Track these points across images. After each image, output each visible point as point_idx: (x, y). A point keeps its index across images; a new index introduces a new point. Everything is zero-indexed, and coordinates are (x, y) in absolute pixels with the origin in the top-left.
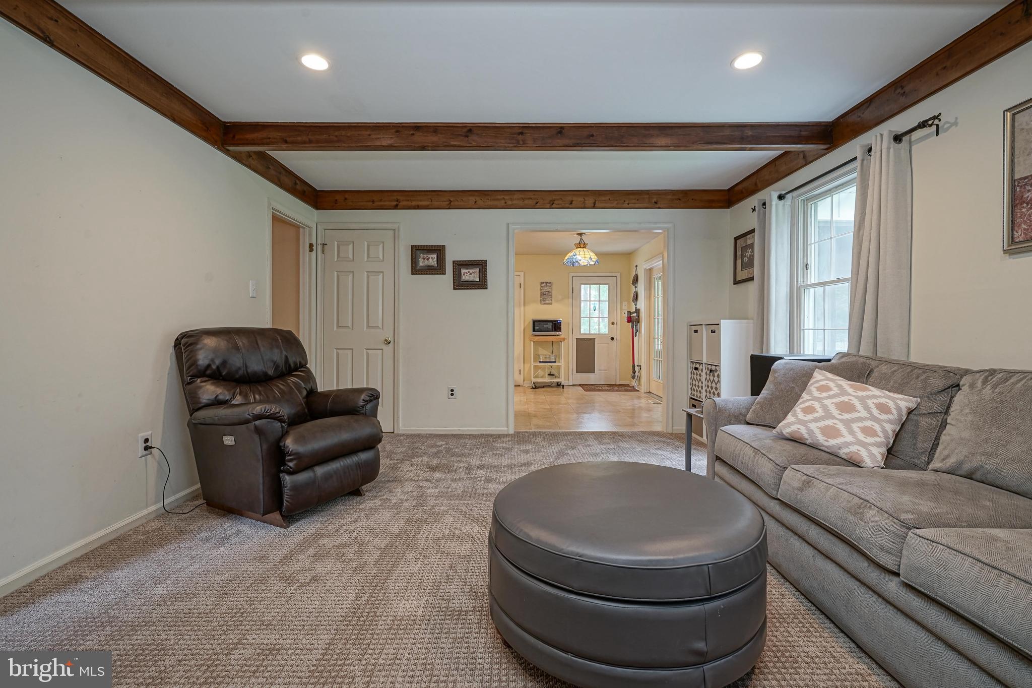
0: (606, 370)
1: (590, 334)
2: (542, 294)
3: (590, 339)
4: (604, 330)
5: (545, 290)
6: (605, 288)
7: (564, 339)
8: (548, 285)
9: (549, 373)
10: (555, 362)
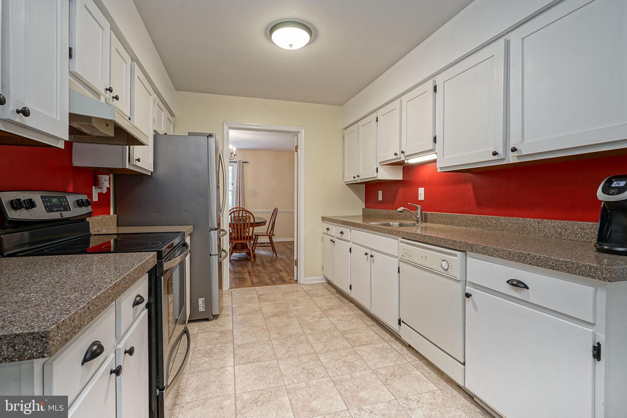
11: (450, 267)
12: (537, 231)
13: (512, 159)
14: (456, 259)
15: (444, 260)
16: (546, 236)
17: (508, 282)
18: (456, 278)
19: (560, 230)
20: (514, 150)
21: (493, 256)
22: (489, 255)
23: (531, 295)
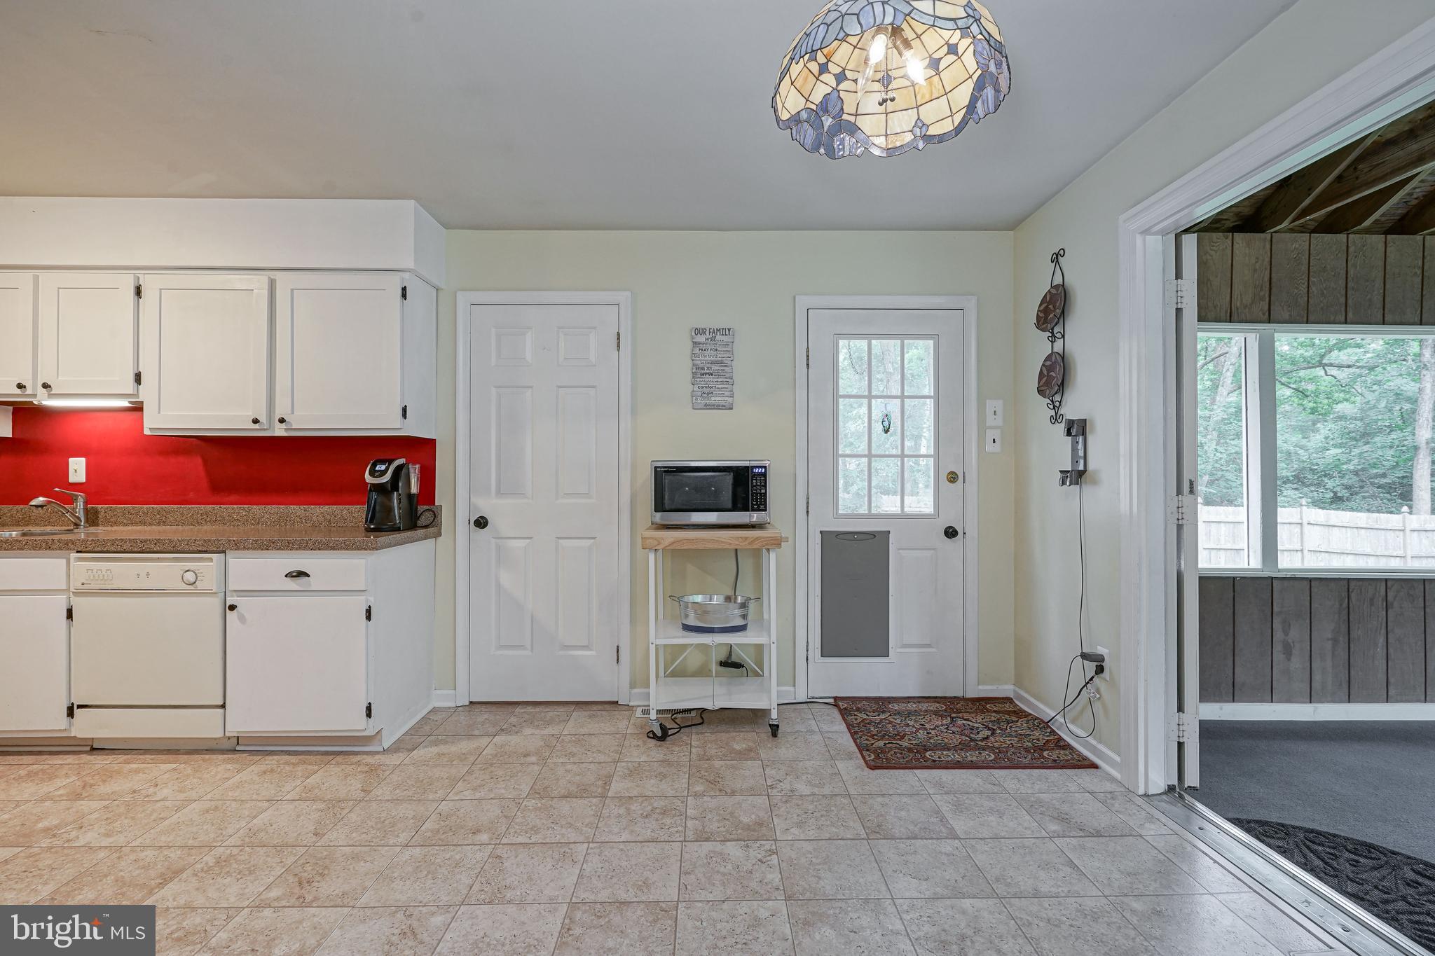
0: (929, 646)
1: (870, 516)
2: (699, 371)
3: (873, 535)
4: (922, 502)
5: (709, 356)
6: (920, 353)
7: (777, 542)
8: (718, 337)
9: (722, 657)
10: (742, 628)
11: (199, 578)
12: (304, 521)
13: (279, 431)
14: (212, 564)
15: (188, 571)
16: (314, 526)
17: (286, 576)
18: (212, 590)
19: (329, 517)
20: (282, 421)
21: (268, 549)
22: (262, 550)
23: (313, 583)
